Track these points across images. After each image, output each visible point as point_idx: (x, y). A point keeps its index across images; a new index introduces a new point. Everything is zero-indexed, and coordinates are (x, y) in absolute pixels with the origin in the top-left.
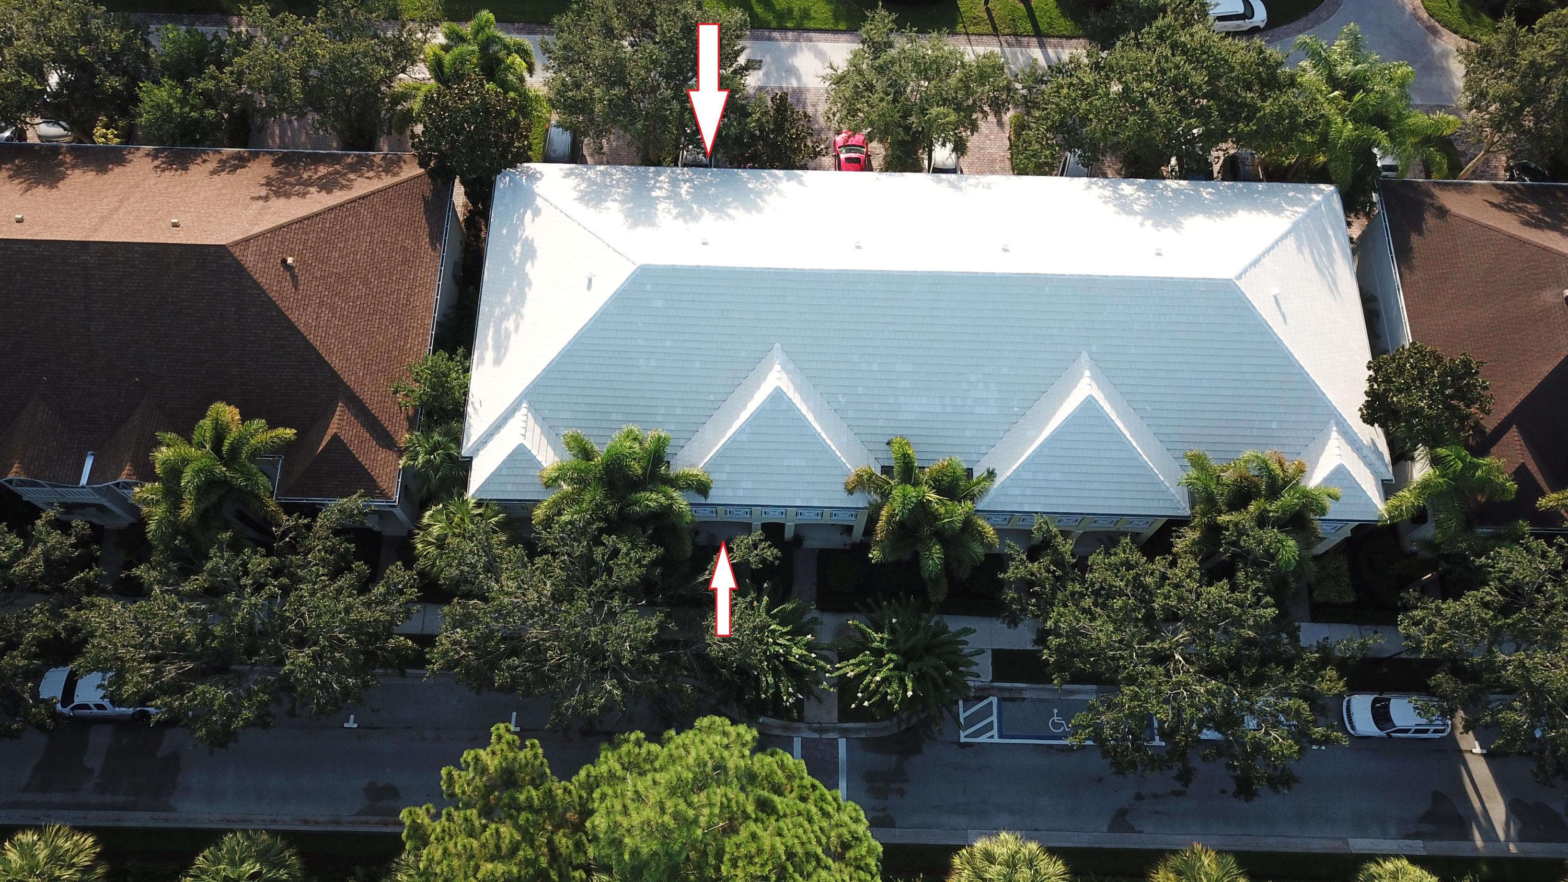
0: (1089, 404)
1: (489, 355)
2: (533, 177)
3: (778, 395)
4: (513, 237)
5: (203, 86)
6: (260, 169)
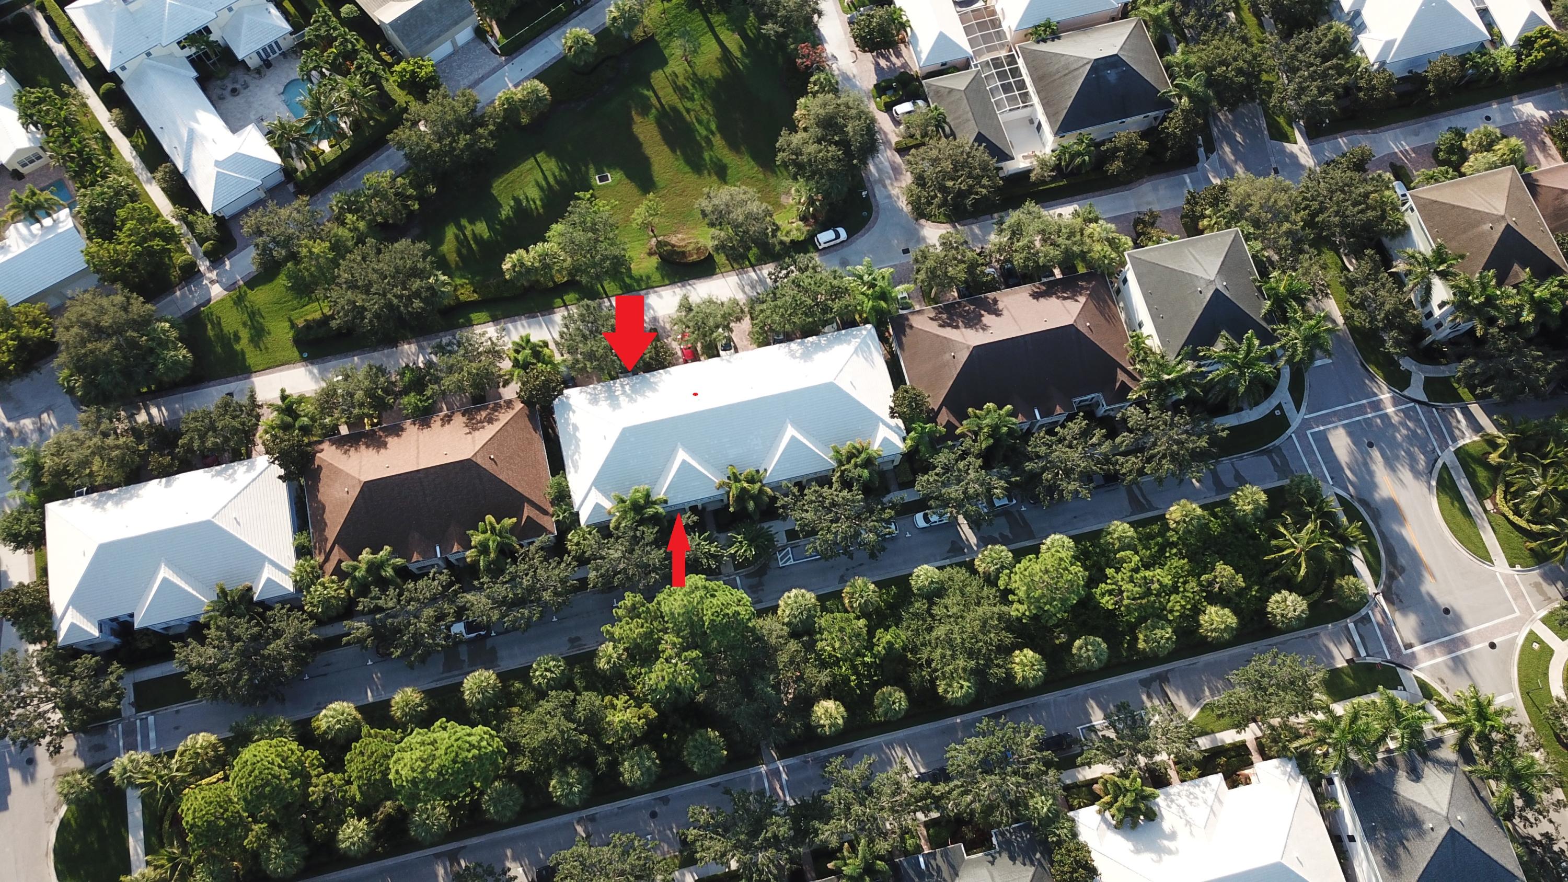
0: (793, 438)
1: (572, 470)
2: (567, 398)
3: (684, 462)
4: (567, 424)
5: (428, 392)
6: (459, 420)
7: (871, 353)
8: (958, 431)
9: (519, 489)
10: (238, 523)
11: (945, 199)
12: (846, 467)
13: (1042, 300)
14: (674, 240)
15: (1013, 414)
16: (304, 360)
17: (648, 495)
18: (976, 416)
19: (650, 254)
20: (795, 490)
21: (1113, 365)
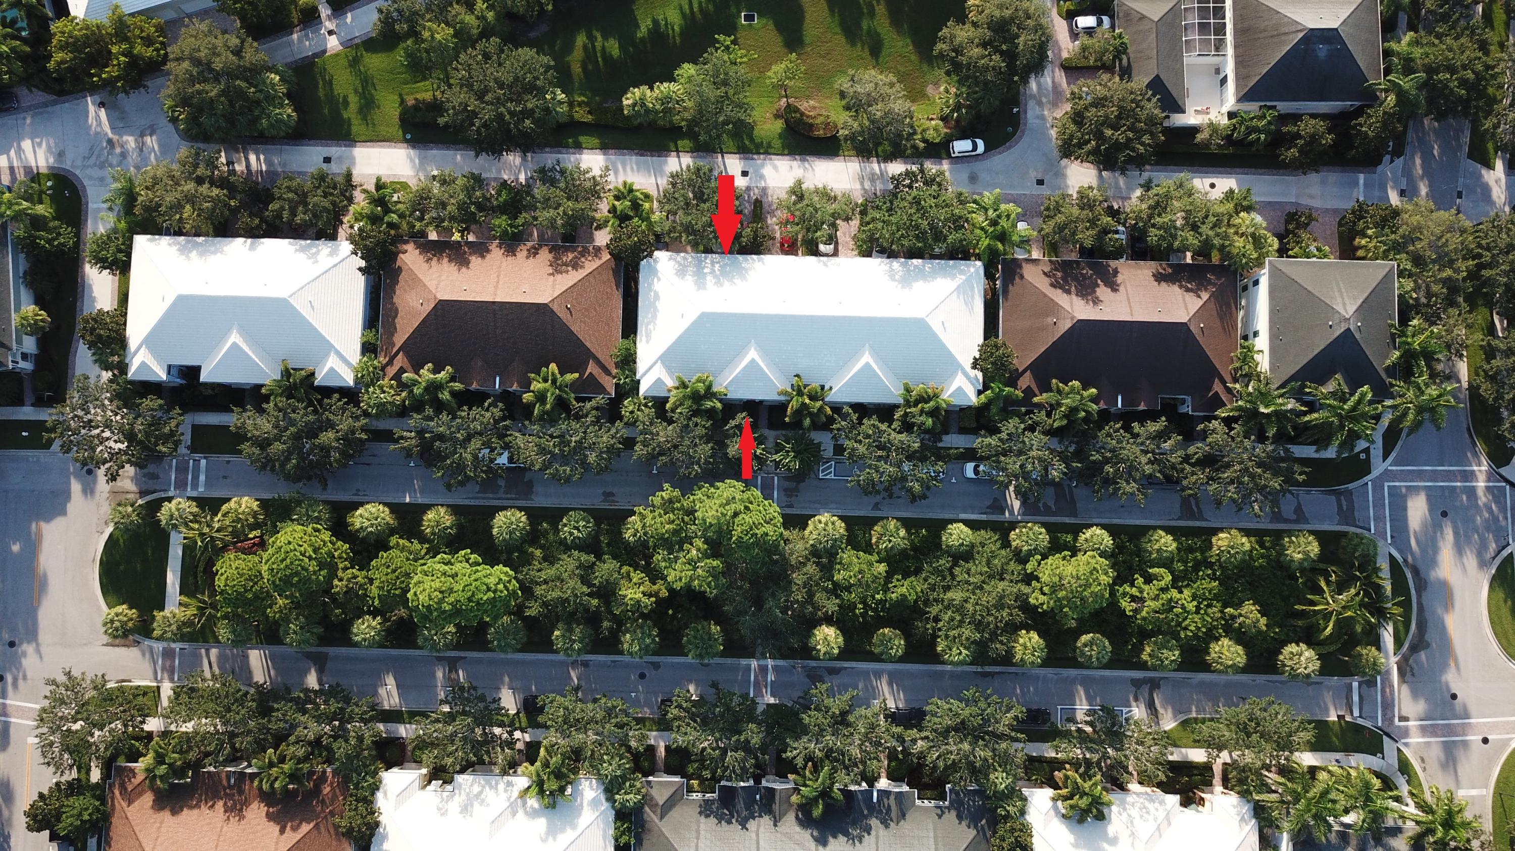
0: (867, 364)
1: (644, 339)
2: (656, 261)
3: (753, 361)
4: (650, 288)
5: (520, 221)
6: (545, 255)
7: (973, 297)
8: (1035, 400)
9: (588, 344)
10: (312, 307)
11: (1098, 146)
12: (913, 410)
13: (1163, 284)
14: (804, 106)
15: (1095, 400)
16: (407, 141)
17: (709, 387)
18: (1059, 392)
19: (777, 116)
20: (855, 417)
21: (1213, 373)
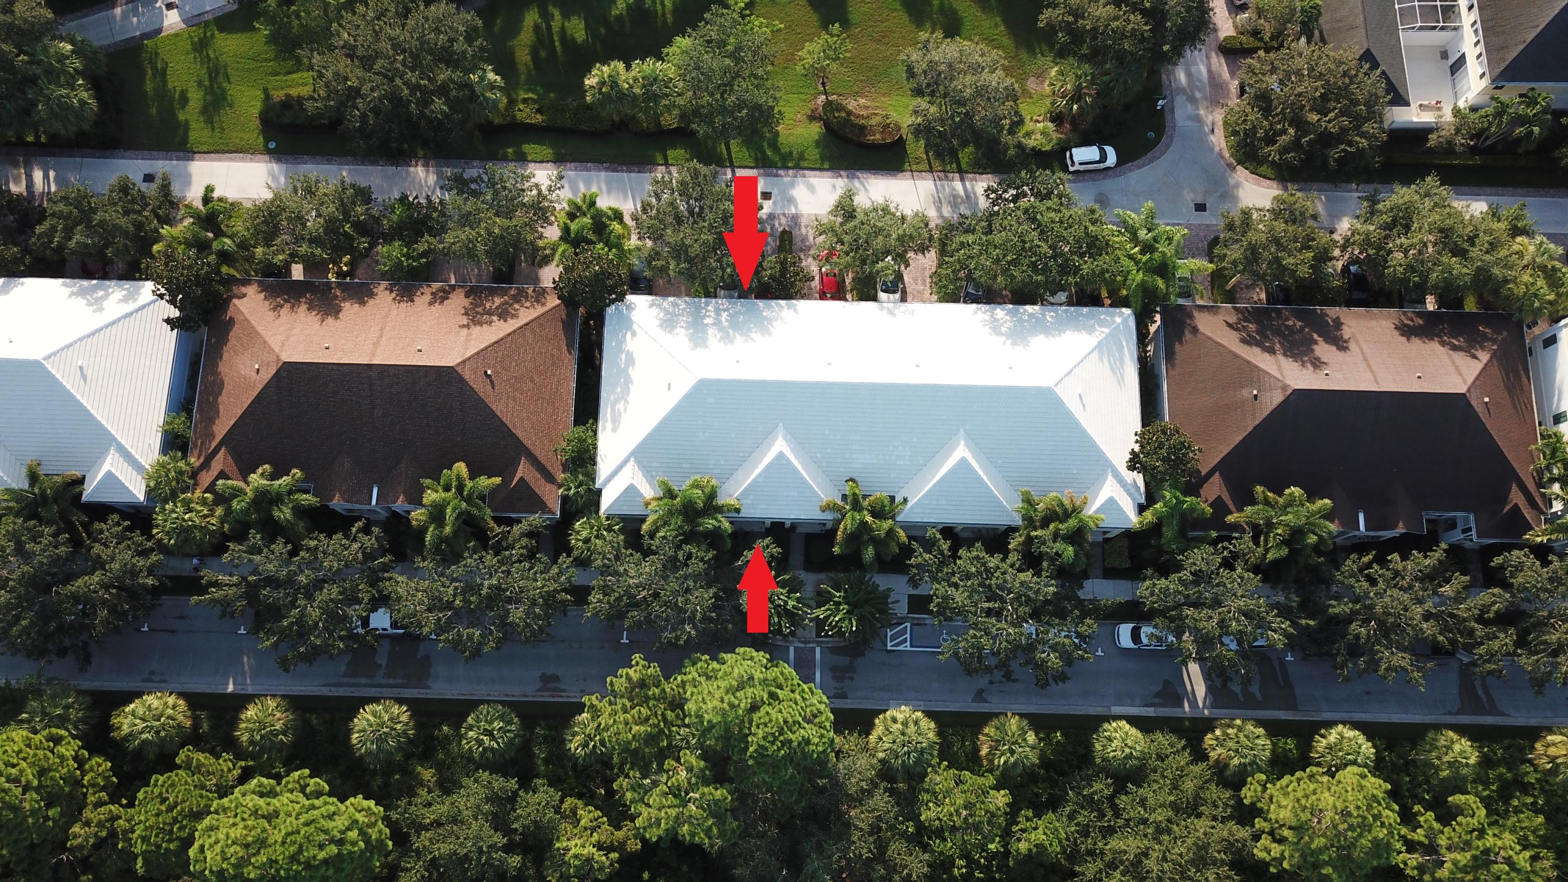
0: (963, 461)
1: (609, 425)
2: (630, 308)
3: (781, 456)
4: (620, 348)
5: (421, 247)
6: (458, 301)
7: (1122, 361)
8: (1230, 519)
9: (519, 433)
10: (84, 377)
11: (1297, 139)
12: (1039, 533)
13: (1415, 340)
14: (851, 104)
15: (1329, 516)
16: (269, 152)
17: (712, 496)
18: (1267, 502)
19: (812, 118)
20: (945, 546)
21: (1509, 475)
